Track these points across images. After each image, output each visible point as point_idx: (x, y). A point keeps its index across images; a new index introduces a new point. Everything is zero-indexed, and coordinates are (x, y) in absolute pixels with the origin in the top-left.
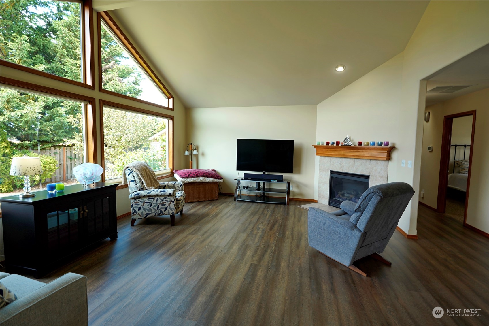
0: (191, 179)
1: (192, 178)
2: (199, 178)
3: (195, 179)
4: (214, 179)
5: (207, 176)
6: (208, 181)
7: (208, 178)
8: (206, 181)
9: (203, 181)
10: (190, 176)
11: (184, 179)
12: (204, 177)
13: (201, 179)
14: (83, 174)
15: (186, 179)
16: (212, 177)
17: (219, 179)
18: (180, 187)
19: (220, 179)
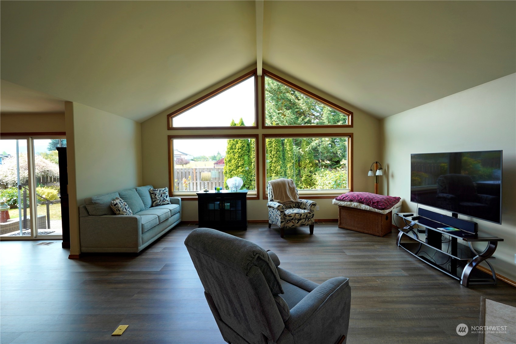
0: (344, 202)
1: (346, 201)
2: (353, 203)
3: (349, 203)
4: (371, 208)
5: (362, 203)
6: (364, 208)
7: (364, 205)
8: (362, 209)
9: (359, 208)
10: (344, 199)
11: (337, 202)
12: (358, 203)
13: (355, 205)
14: (234, 184)
15: (339, 201)
16: (368, 205)
17: (378, 209)
18: (309, 206)
19: (380, 210)
